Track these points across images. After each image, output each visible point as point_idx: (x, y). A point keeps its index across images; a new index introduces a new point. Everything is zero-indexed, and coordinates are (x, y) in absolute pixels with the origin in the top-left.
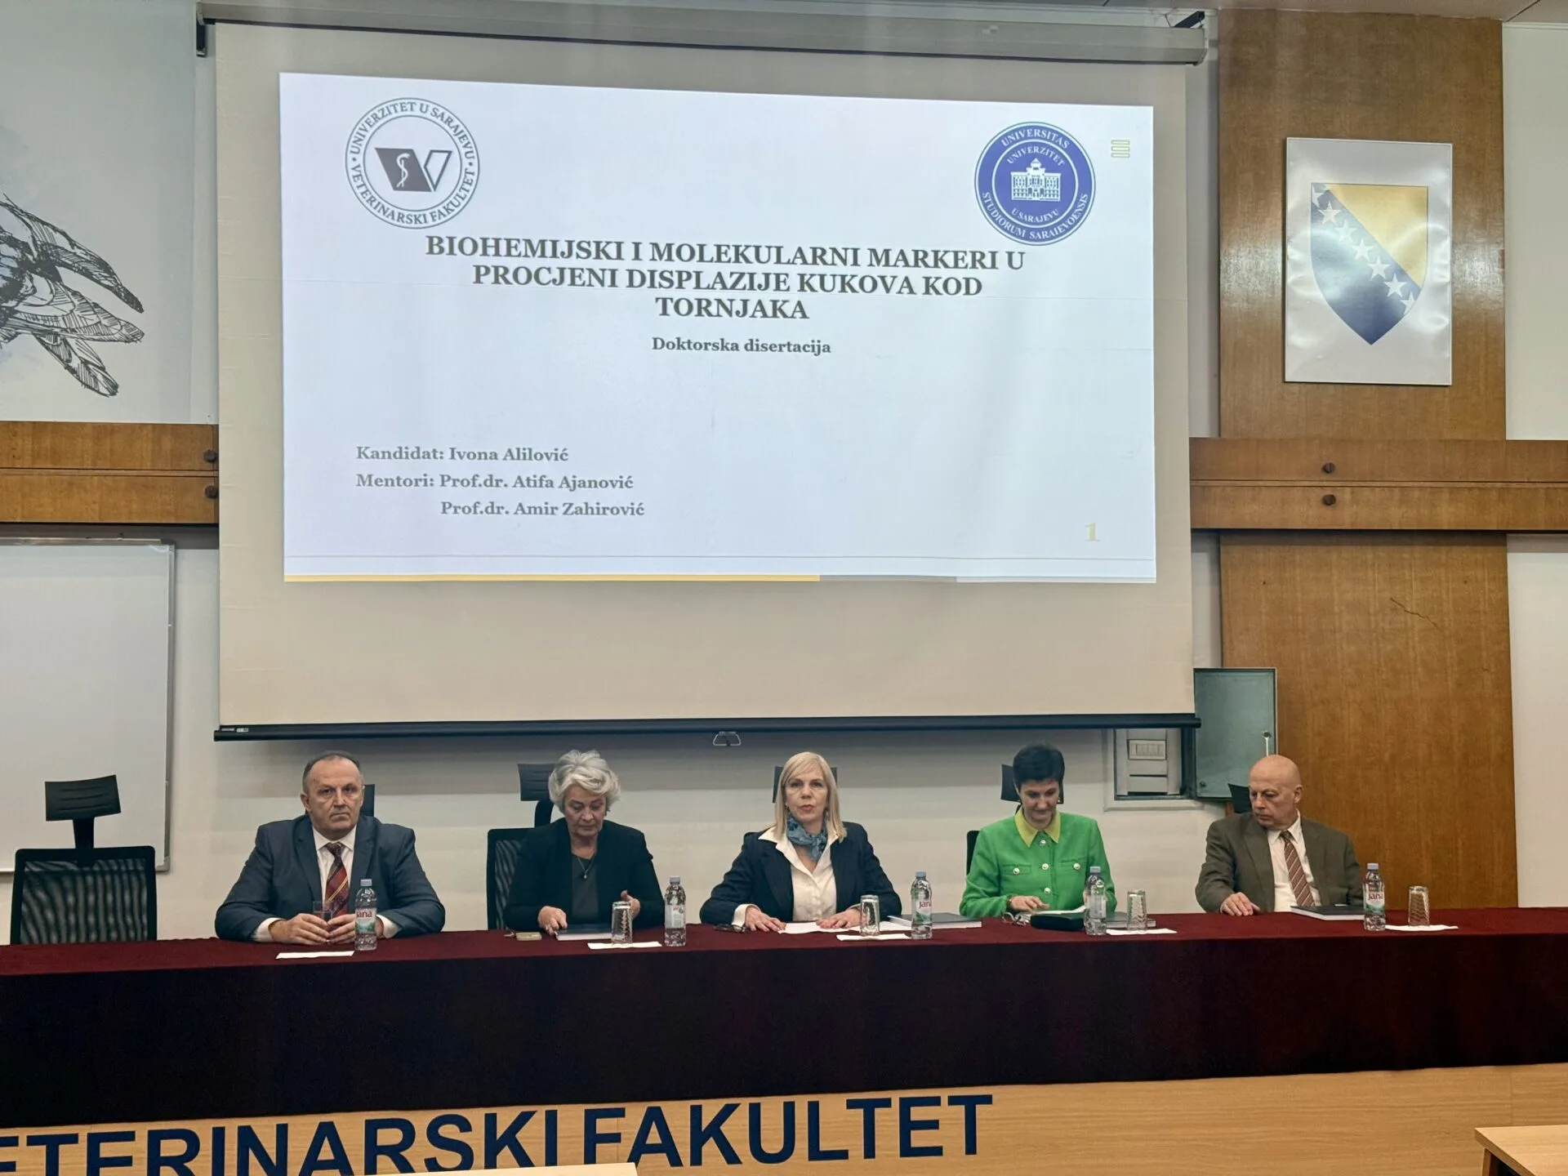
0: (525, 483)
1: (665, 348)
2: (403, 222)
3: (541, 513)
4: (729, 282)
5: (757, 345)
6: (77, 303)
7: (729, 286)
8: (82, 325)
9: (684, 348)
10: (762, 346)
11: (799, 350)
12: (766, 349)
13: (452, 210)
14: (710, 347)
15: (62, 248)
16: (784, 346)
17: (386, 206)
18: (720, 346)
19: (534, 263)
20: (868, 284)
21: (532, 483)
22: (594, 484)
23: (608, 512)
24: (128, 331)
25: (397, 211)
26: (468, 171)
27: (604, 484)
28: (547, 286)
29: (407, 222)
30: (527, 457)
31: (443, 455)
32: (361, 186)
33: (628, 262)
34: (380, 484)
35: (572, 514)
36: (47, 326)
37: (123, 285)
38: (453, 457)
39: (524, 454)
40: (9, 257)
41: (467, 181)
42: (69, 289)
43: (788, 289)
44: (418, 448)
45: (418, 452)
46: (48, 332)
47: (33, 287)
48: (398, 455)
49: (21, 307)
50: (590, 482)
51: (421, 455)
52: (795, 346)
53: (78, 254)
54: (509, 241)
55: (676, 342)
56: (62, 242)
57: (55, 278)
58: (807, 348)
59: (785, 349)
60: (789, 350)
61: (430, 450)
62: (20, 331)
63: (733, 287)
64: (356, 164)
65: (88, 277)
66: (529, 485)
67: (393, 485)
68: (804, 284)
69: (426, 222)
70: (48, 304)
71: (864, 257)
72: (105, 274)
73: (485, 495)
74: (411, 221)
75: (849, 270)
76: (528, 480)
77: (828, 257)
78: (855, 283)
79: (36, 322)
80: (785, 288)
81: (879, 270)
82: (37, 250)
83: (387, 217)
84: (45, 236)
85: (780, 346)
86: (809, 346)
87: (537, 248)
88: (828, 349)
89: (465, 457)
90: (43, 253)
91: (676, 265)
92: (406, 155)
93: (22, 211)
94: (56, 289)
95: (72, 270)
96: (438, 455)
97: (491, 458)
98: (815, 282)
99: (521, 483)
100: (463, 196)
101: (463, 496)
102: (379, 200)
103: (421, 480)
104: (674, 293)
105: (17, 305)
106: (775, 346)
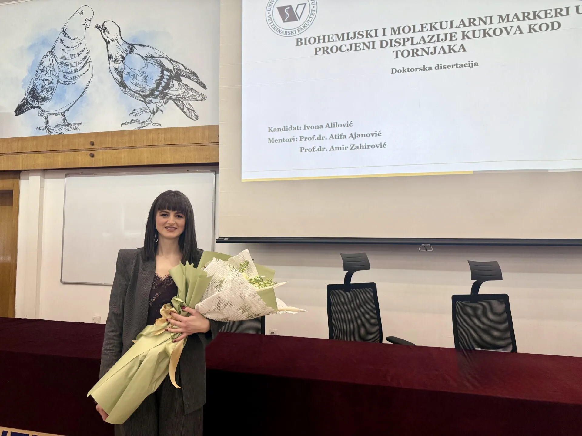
0: (334, 137)
1: (397, 72)
2: (287, 34)
3: (341, 149)
4: (427, 40)
5: (441, 67)
6: (186, 88)
7: (427, 42)
8: (188, 96)
9: (406, 72)
10: (444, 67)
11: (462, 67)
12: (446, 68)
13: (306, 27)
14: (418, 70)
15: (182, 70)
16: (455, 65)
17: (281, 29)
18: (423, 69)
19: (339, 44)
20: (498, 31)
21: (337, 137)
22: (364, 135)
23: (370, 147)
24: (202, 97)
25: (284, 31)
26: (312, 10)
27: (368, 135)
28: (344, 52)
29: (288, 34)
30: (335, 126)
31: (301, 128)
32: (271, 23)
33: (380, 37)
34: (277, 141)
35: (354, 149)
36: (177, 98)
37: (201, 80)
38: (305, 129)
39: (334, 125)
40: (166, 75)
41: (312, 14)
42: (184, 84)
43: (456, 39)
44: (291, 126)
45: (291, 128)
46: (178, 100)
47: (173, 85)
48: (284, 130)
49: (170, 92)
50: (362, 135)
51: (293, 129)
52: (460, 65)
53: (187, 71)
54: (329, 36)
55: (402, 69)
56: (182, 68)
57: (179, 80)
58: (466, 65)
59: (455, 67)
60: (457, 67)
61: (296, 127)
62: (169, 100)
63: (429, 42)
64: (269, 15)
65: (190, 79)
66: (336, 138)
67: (282, 142)
68: (464, 36)
69: (295, 33)
70: (177, 90)
71: (495, 20)
72: (195, 77)
73: (317, 144)
74: (290, 33)
75: (487, 27)
76: (335, 136)
77: (477, 22)
78: (491, 32)
79: (174, 96)
80: (455, 39)
81: (502, 25)
82: (174, 72)
83: (281, 33)
84: (177, 66)
85: (453, 66)
86: (467, 64)
87: (341, 37)
88: (477, 64)
89: (310, 128)
90: (177, 73)
91: (403, 35)
92: (288, 8)
93: (170, 59)
94: (180, 85)
95: (185, 77)
96: (299, 128)
97: (320, 128)
98: (470, 35)
99: (333, 137)
100: (310, 20)
101: (309, 144)
102: (278, 27)
103: (292, 139)
104: (401, 48)
105: (168, 91)
106: (450, 66)
